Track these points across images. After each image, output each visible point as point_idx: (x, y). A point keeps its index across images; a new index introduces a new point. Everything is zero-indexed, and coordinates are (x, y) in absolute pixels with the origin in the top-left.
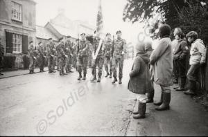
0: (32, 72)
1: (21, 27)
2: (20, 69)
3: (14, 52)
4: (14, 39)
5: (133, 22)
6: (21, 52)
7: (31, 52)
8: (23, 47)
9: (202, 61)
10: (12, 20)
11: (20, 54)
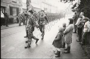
0: (20, 25)
1: (16, 4)
2: (16, 23)
3: (13, 15)
4: (13, 9)
5: (65, 3)
6: (16, 15)
7: (20, 17)
8: (17, 13)
9: (88, 31)
10: (12, 1)
11: (16, 16)
